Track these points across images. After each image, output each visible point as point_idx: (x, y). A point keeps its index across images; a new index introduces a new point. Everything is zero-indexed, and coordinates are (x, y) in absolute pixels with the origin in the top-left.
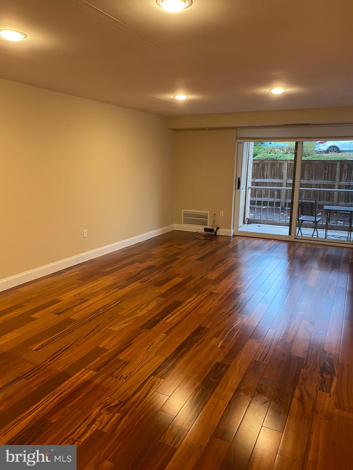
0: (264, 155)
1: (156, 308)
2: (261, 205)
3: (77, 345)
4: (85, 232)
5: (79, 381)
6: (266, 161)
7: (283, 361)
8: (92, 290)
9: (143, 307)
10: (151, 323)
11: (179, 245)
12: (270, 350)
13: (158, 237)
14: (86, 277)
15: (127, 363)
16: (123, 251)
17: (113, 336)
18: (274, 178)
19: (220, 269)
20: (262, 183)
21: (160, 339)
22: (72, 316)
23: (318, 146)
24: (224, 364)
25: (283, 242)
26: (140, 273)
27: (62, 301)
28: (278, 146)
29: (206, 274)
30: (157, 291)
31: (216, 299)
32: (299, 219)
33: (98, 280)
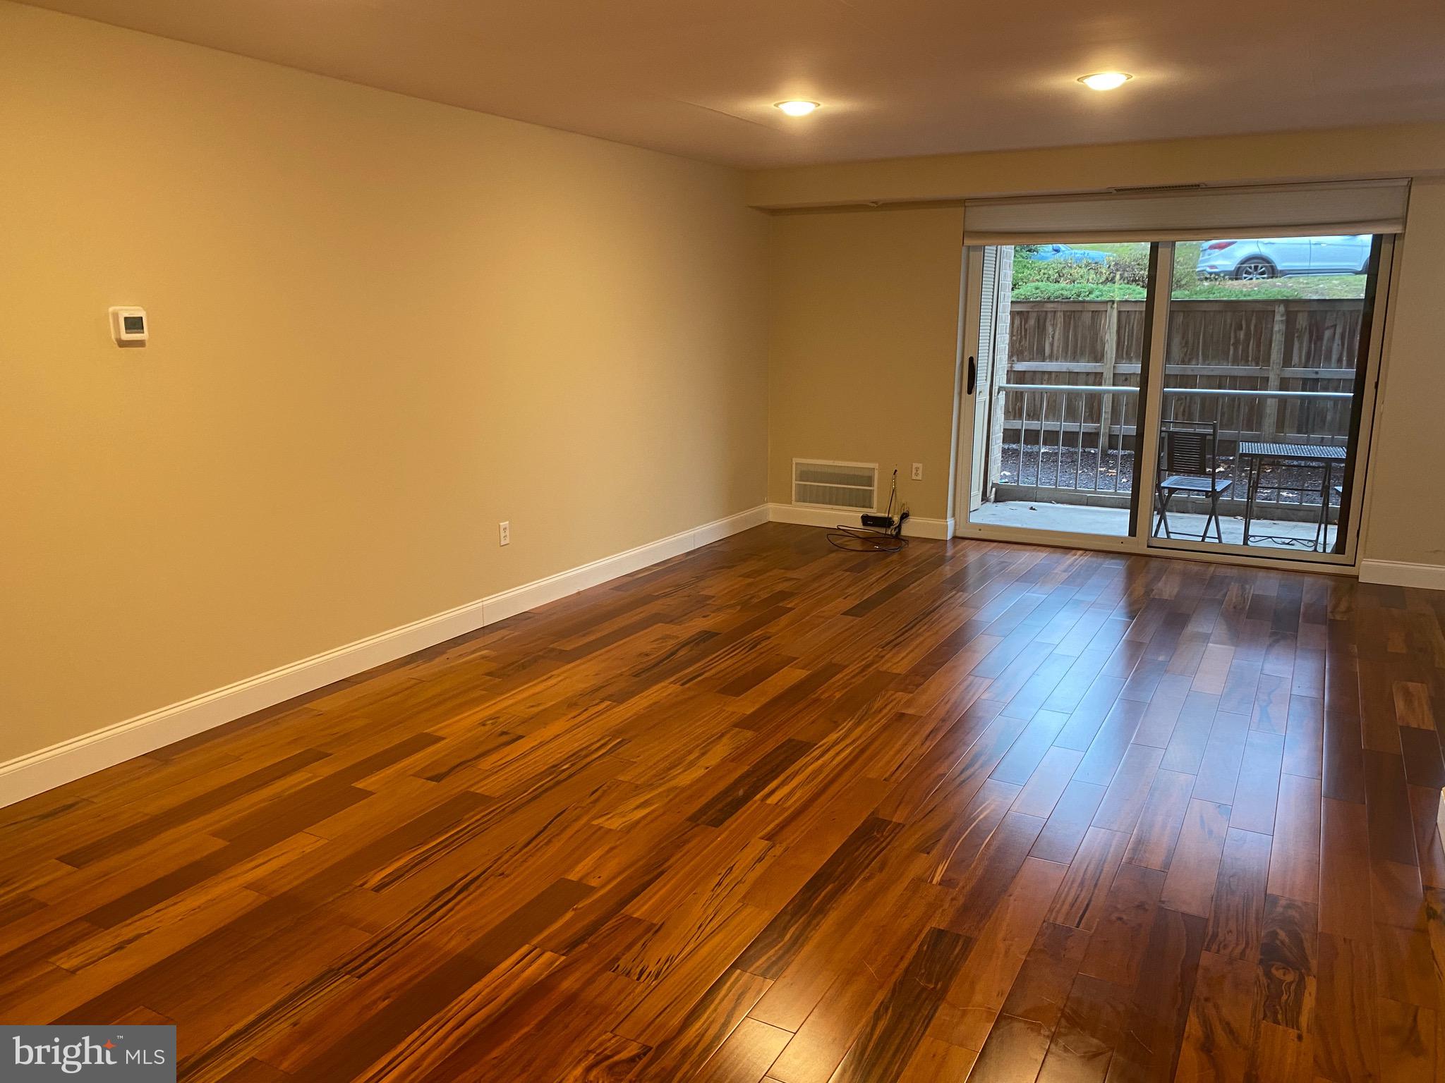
0: (1037, 289)
1: (733, 760)
2: (1037, 443)
3: (500, 875)
4: (505, 529)
5: (516, 985)
6: (1049, 307)
7: (1140, 925)
8: (532, 706)
9: (692, 757)
10: (720, 806)
11: (787, 569)
12: (1096, 891)
13: (720, 543)
14: (509, 665)
15: (654, 930)
16: (617, 589)
17: (607, 848)
18: (1074, 359)
19: (922, 643)
20: (1038, 376)
21: (752, 856)
22: (475, 787)
23: (1207, 257)
24: (959, 936)
25: (1112, 558)
26: (673, 654)
27: (443, 739)
28: (1081, 259)
29: (878, 655)
30: (730, 709)
31: (916, 733)
32: (1162, 485)
33: (549, 675)
